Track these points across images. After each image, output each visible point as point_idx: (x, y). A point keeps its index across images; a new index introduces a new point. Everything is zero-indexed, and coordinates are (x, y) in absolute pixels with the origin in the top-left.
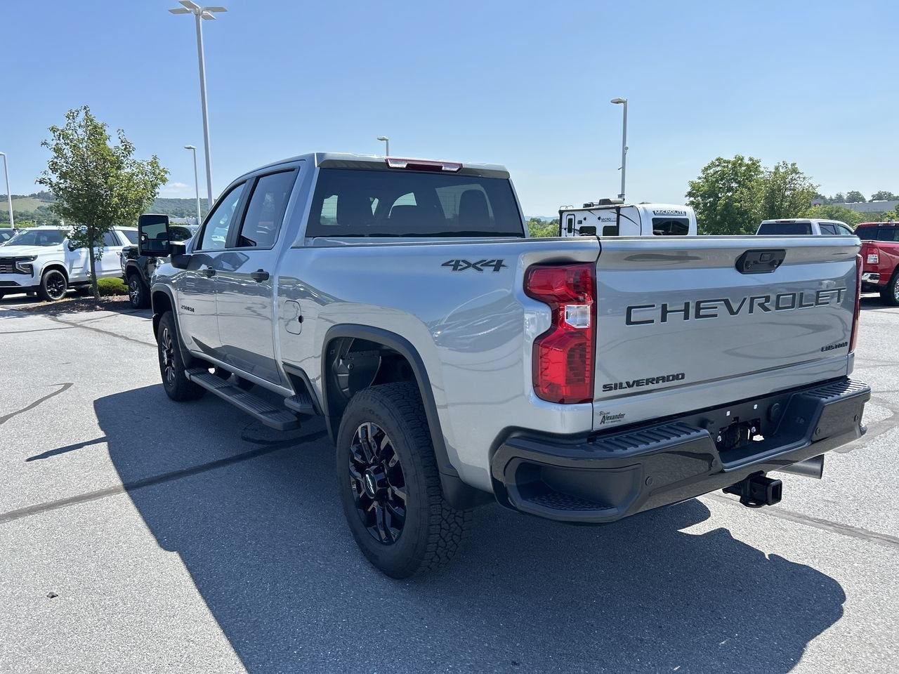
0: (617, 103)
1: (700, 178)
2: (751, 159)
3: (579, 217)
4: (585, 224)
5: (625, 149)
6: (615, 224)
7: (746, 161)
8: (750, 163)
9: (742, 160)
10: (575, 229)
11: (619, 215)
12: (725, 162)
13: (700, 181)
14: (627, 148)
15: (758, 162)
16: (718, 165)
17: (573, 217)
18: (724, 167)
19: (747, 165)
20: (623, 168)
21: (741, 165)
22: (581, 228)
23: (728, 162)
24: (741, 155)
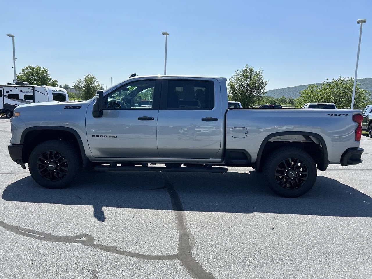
0: (9, 36)
1: (20, 74)
2: (44, 68)
3: (6, 89)
4: (10, 93)
5: (15, 59)
6: (32, 94)
7: (42, 69)
8: (44, 70)
9: (40, 68)
10: (4, 95)
11: (34, 90)
12: (32, 68)
13: (21, 75)
14: (16, 58)
15: (47, 70)
16: (29, 69)
17: (2, 89)
18: (32, 70)
19: (43, 70)
20: (15, 67)
21: (40, 70)
22: (8, 95)
23: (34, 68)
24: (39, 66)
